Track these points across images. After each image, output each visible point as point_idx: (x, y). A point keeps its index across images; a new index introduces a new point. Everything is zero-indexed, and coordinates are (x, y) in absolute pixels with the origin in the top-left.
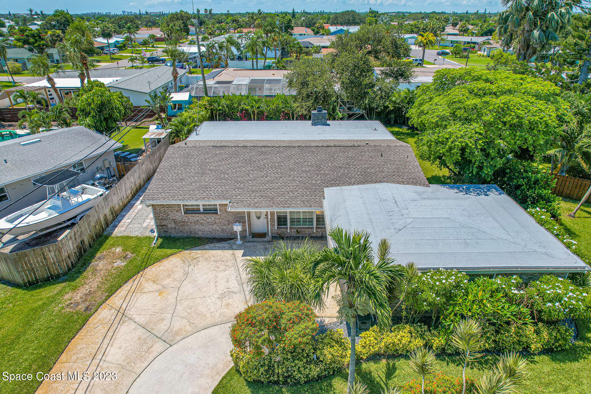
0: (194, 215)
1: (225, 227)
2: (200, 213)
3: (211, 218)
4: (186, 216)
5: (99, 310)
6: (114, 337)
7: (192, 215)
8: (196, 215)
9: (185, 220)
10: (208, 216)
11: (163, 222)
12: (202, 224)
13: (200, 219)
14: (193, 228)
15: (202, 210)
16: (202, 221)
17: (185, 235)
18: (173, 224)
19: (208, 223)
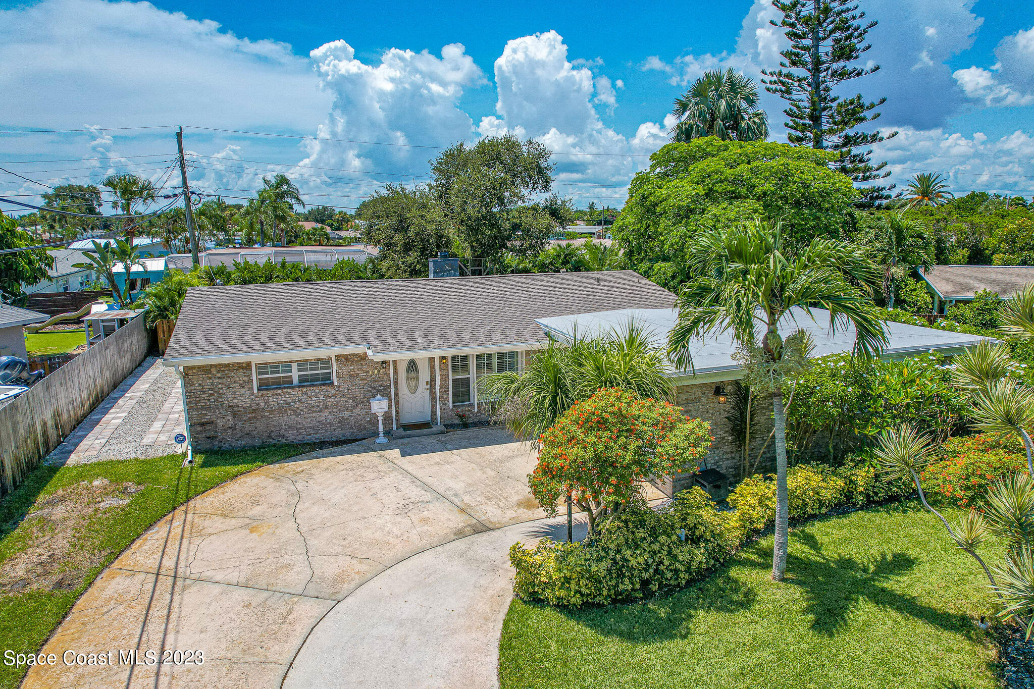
0: (280, 391)
1: (346, 414)
2: (293, 387)
3: (317, 396)
4: (262, 396)
5: (99, 582)
6: (173, 617)
7: (276, 392)
8: (285, 391)
9: (258, 404)
10: (310, 391)
11: (206, 415)
12: (296, 412)
13: (293, 401)
14: (275, 423)
15: (296, 380)
16: (298, 405)
17: (257, 442)
18: (230, 417)
19: (310, 408)
